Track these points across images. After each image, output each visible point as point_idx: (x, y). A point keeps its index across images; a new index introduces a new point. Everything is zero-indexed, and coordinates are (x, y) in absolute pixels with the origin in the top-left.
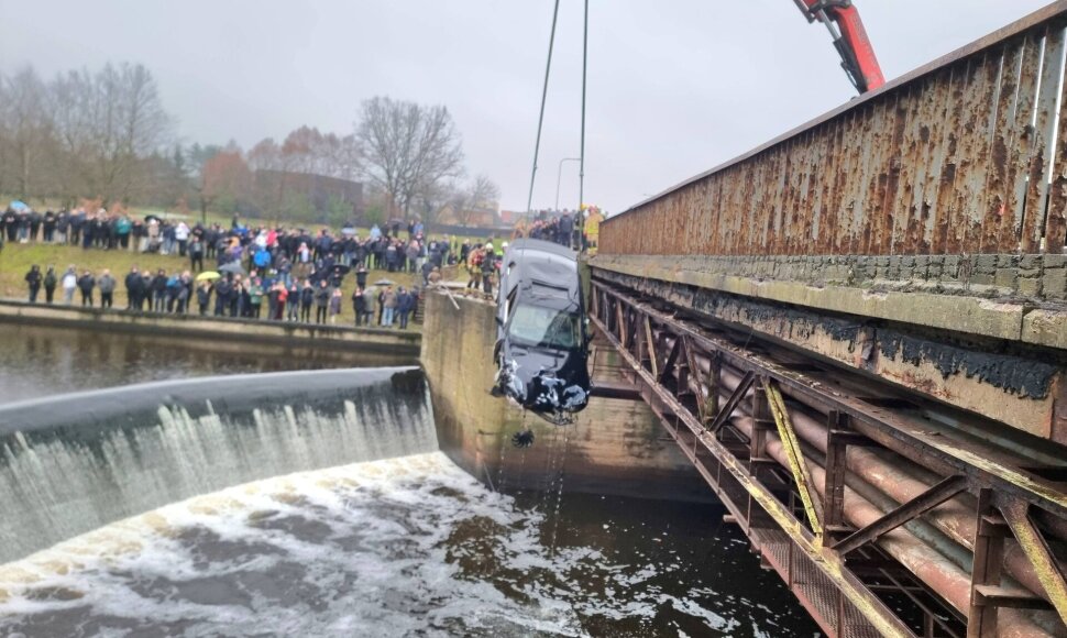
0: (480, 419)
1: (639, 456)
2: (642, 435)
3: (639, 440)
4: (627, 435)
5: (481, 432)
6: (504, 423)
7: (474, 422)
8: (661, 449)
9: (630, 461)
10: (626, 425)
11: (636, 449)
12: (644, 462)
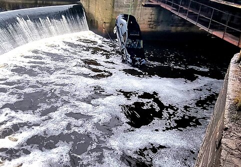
0: (104, 19)
1: (152, 28)
2: (154, 21)
3: (152, 23)
4: (149, 21)
5: (105, 23)
6: (112, 19)
7: (102, 20)
8: (159, 25)
9: (149, 30)
10: (149, 18)
11: (151, 26)
12: (153, 30)
